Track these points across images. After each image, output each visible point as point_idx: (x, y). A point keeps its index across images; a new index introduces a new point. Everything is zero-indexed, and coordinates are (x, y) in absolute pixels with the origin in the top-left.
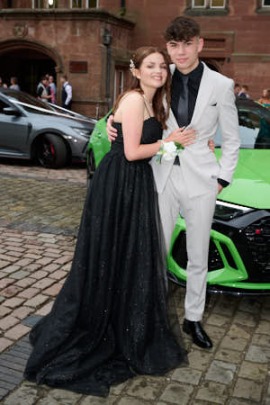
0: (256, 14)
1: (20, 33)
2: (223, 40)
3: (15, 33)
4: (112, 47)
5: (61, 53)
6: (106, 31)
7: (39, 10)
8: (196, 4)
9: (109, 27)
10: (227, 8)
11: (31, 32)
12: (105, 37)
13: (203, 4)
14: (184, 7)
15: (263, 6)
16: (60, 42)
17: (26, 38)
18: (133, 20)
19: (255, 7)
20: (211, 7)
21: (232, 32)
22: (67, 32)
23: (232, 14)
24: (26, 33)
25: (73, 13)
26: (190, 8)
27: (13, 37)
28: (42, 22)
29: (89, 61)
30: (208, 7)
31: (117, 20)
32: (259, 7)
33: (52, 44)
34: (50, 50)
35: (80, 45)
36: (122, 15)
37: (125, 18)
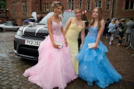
11: (44, 15)
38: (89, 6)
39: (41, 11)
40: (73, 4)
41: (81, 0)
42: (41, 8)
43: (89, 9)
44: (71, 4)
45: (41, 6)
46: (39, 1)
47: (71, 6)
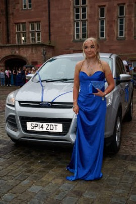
1: (13, 53)
3: (11, 53)
4: (46, 56)
5: (28, 59)
6: (44, 50)
7: (19, 44)
8: (76, 38)
9: (45, 49)
11: (17, 52)
12: (43, 52)
13: (79, 38)
14: (72, 40)
15: (100, 38)
16: (28, 55)
17: (16, 54)
18: (54, 45)
20: (82, 39)
22: (30, 51)
24: (15, 53)
25: (32, 45)
26: (74, 40)
27: (10, 54)
28: (21, 49)
29: (38, 61)
31: (48, 46)
33: (25, 56)
34: (24, 58)
35: (35, 56)
36: (50, 44)
37: (50, 45)
38: (122, 27)
39: (8, 42)
40: (84, 25)
41: (102, 15)
42: (8, 35)
43: (122, 34)
44: (80, 24)
45: (8, 30)
46: (4, 20)
47: (80, 27)
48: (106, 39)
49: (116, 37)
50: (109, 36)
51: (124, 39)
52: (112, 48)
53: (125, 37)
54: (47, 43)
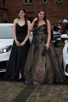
0: (41, 5)
2: (33, 12)
4: (3, 16)
8: (25, 3)
10: (34, 4)
13: (27, 3)
14: (22, 4)
15: (43, 2)
18: (7, 8)
19: (41, 3)
20: (29, 3)
21: (35, 10)
23: (35, 5)
26: (23, 4)
30: (28, 4)
31: (3, 9)
32: (42, 3)
36: (4, 7)
48: (48, 4)
49: (55, 2)
50: (50, 1)
51: (62, 3)
52: (53, 10)
53: (62, 2)
54: (2, 7)
